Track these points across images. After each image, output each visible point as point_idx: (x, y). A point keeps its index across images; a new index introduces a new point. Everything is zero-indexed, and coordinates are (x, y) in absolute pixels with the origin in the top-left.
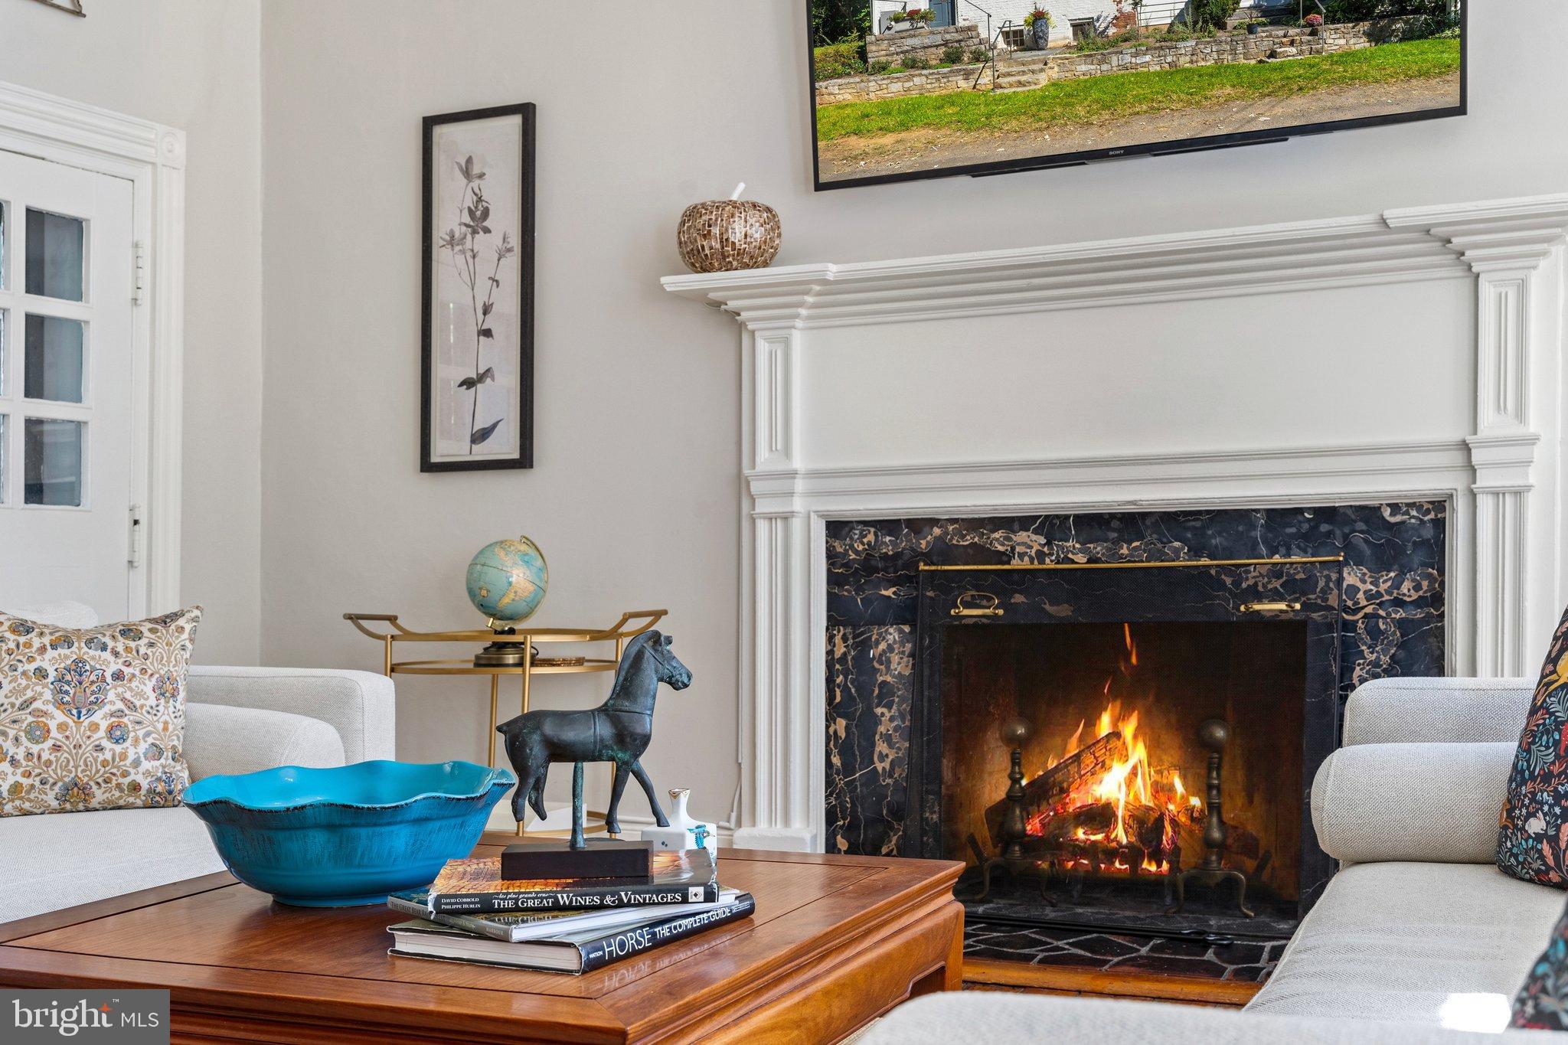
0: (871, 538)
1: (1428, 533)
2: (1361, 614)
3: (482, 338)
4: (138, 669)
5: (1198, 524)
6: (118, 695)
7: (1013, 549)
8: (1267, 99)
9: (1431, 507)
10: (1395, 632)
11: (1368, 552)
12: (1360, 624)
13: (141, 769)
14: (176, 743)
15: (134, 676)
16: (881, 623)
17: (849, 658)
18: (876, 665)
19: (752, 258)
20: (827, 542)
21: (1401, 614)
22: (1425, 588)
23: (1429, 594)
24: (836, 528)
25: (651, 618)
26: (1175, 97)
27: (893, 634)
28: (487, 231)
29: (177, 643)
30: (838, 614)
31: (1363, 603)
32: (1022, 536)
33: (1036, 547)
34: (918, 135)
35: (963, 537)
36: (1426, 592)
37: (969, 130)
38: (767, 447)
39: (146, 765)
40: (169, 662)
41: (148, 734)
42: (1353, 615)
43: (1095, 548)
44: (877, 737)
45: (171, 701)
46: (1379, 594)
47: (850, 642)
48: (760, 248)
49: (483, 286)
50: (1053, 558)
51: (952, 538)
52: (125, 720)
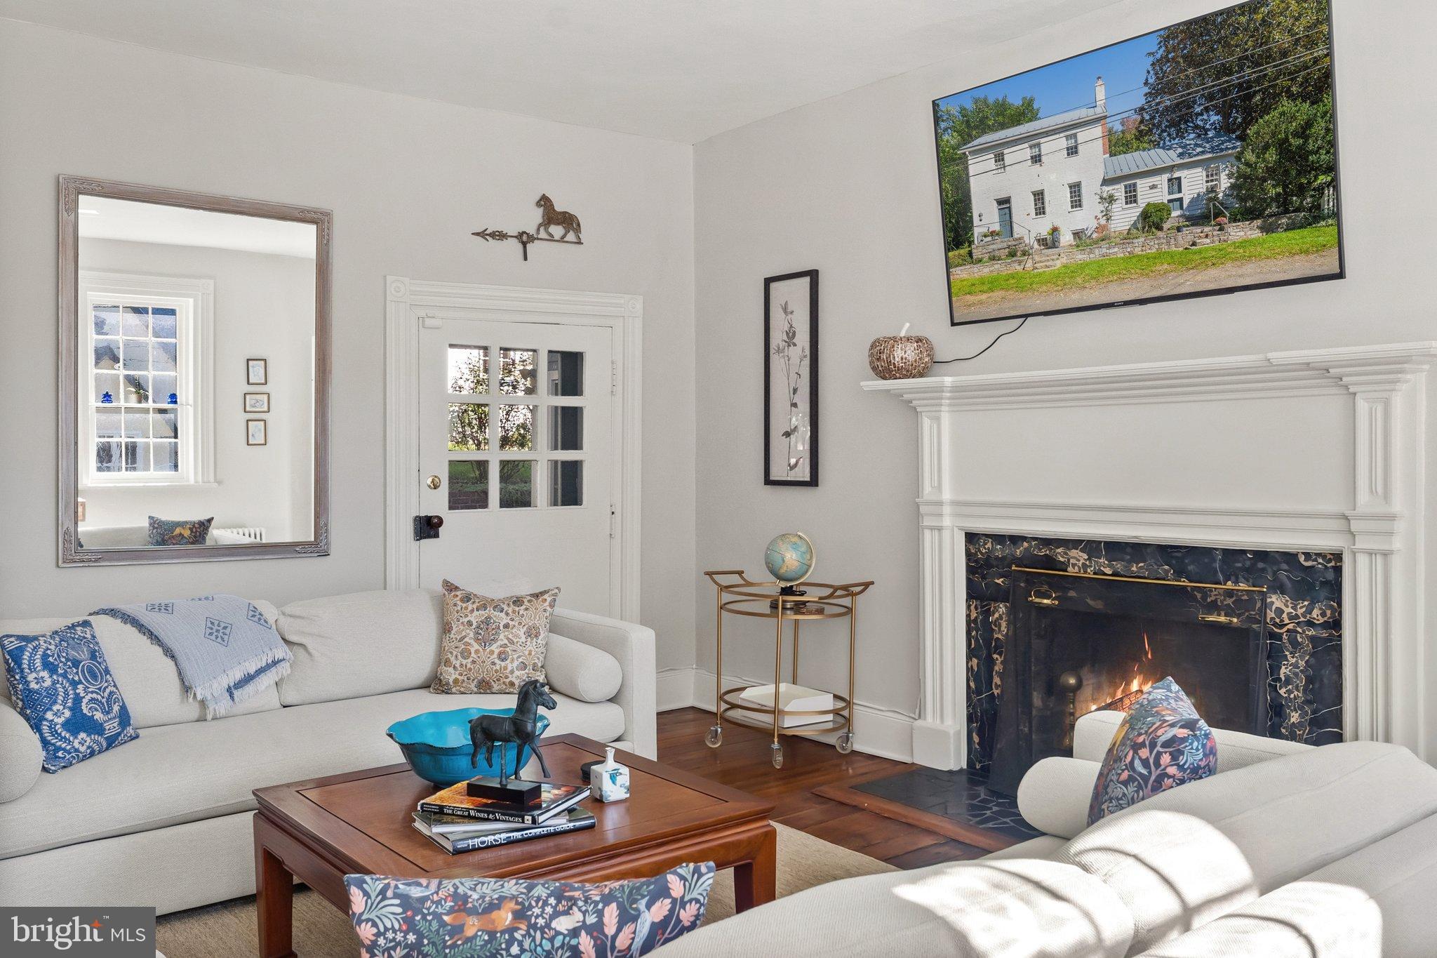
0: (989, 545)
1: (1330, 576)
2: (1285, 629)
3: (793, 408)
4: (517, 623)
5: (1179, 555)
6: (505, 636)
7: (1069, 560)
8: (1191, 271)
9: (1332, 557)
10: (1308, 644)
11: (1288, 584)
12: (1284, 636)
13: (515, 675)
14: (537, 661)
15: (514, 626)
16: (996, 600)
17: (979, 620)
18: (993, 627)
19: (908, 371)
20: (966, 546)
21: (1311, 632)
22: (1329, 615)
23: (1331, 620)
24: (971, 537)
25: (863, 587)
26: (1133, 271)
27: (1002, 609)
28: (795, 345)
29: (541, 608)
30: (973, 593)
31: (1287, 621)
32: (1074, 553)
33: (1082, 561)
34: (998, 294)
35: (1040, 550)
36: (1329, 618)
37: (1022, 291)
38: (930, 485)
39: (517, 673)
40: (535, 618)
41: (519, 657)
42: (1280, 629)
43: (1117, 565)
44: (994, 673)
45: (535, 639)
46: (1297, 616)
47: (979, 610)
48: (912, 365)
49: (793, 376)
50: (1092, 569)
51: (1034, 550)
52: (508, 649)
